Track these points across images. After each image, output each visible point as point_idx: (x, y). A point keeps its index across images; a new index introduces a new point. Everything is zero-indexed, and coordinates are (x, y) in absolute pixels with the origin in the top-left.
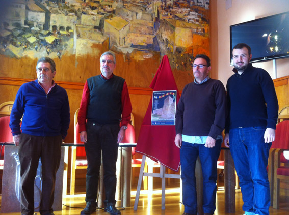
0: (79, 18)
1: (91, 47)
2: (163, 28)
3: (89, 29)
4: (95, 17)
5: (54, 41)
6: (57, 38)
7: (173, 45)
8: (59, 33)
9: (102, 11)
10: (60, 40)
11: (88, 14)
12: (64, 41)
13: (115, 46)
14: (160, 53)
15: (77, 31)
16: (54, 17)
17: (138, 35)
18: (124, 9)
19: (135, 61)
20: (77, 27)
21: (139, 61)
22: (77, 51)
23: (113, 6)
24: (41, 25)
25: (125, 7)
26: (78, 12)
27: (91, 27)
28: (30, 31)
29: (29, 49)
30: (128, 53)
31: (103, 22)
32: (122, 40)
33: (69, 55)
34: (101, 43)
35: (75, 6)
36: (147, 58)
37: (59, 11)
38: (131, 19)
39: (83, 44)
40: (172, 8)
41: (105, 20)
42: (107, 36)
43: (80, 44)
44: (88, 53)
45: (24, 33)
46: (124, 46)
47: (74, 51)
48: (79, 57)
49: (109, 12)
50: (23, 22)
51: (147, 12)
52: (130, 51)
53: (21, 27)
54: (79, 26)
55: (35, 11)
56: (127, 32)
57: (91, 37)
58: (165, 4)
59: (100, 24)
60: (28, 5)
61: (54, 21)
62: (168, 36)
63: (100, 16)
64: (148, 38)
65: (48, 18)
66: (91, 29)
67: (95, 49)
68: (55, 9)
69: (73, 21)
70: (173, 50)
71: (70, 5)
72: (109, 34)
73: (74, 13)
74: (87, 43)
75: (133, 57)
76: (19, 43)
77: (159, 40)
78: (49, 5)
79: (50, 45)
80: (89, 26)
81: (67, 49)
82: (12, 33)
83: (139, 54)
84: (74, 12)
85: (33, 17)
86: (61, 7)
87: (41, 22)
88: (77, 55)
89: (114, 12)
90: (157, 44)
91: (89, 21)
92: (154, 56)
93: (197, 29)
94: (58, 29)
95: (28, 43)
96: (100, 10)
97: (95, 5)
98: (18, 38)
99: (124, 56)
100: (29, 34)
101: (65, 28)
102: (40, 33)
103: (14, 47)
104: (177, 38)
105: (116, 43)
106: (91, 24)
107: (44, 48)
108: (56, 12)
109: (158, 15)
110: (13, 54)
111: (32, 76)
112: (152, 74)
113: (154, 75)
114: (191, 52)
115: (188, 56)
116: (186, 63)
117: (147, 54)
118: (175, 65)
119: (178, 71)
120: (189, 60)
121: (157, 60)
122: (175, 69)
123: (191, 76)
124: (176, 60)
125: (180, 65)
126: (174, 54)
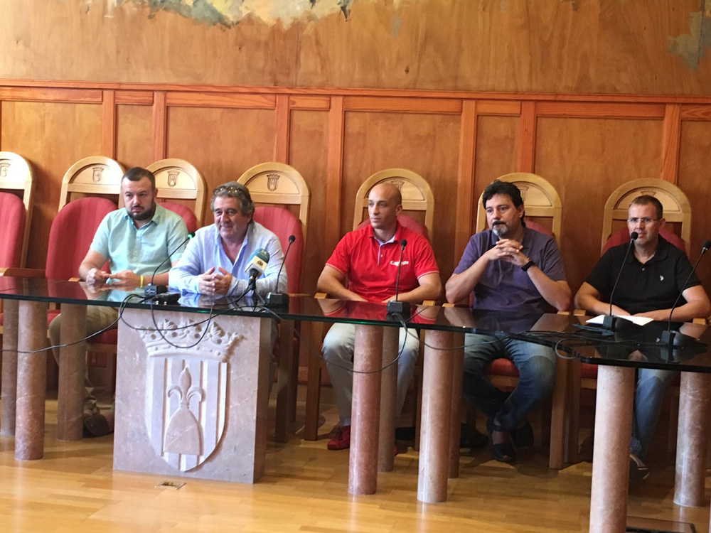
48: (404, 1)
110: (214, 11)
111: (268, 78)
112: (671, 38)
113: (675, 44)
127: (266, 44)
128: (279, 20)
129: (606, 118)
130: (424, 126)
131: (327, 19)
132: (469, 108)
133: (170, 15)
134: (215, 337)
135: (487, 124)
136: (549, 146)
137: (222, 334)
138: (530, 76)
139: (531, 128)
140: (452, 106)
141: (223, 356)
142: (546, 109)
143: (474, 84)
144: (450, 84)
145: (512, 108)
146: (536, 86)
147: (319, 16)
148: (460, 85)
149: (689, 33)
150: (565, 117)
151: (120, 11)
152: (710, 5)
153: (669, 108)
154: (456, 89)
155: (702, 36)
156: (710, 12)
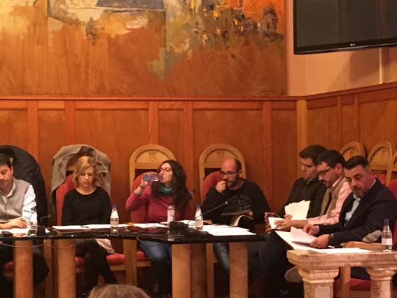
1: (10, 14)
13: (62, 6)
14: (164, 13)
19: (109, 38)
21: (117, 36)
30: (91, 20)
34: (31, 4)
36: (136, 27)
44: (3, 28)
46: (82, 5)
52: (96, 14)
67: (19, 18)
75: (103, 29)
83: (117, 21)
92: (150, 21)
99: (83, 29)
105: (63, 2)
112: (148, 62)
113: (152, 65)
114: (239, 5)
115: (232, 14)
116: (227, 32)
117: (135, 19)
118: (199, 39)
119: (208, 50)
120: (234, 22)
121: (158, 31)
122: (201, 48)
123: (238, 60)
124: (202, 27)
125: (212, 37)
126: (197, 12)
129: (116, 110)
132: (32, 105)
135: (45, 116)
138: (69, 84)
139: (72, 117)
140: (22, 105)
142: (80, 105)
143: (34, 90)
144: (19, 91)
145: (61, 105)
146: (73, 91)
148: (26, 91)
149: (158, 59)
150: (92, 109)
152: (169, 44)
153: (151, 103)
154: (23, 93)
155: (166, 61)
156: (170, 47)
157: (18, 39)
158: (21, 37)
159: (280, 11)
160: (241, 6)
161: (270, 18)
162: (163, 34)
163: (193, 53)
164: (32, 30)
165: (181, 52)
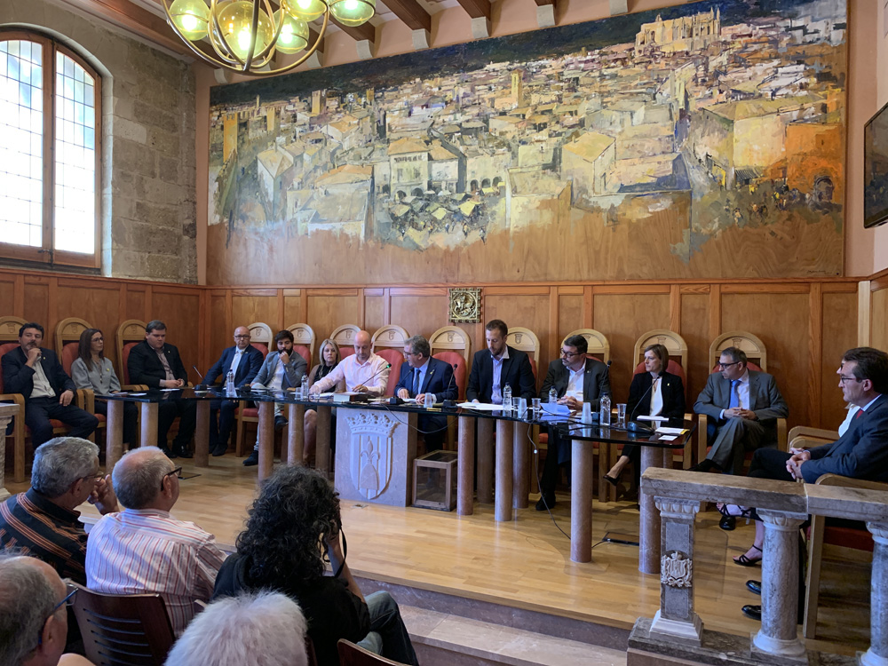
0: (515, 155)
1: (538, 208)
2: (698, 131)
3: (533, 173)
4: (544, 145)
5: (474, 210)
6: (478, 203)
7: (726, 168)
8: (481, 193)
9: (558, 128)
10: (484, 206)
11: (532, 142)
12: (491, 206)
13: (584, 196)
14: (691, 193)
15: (512, 183)
16: (471, 164)
17: (636, 161)
18: (604, 111)
19: (630, 222)
20: (511, 174)
21: (638, 220)
22: (513, 222)
23: (579, 113)
24: (452, 184)
25: (604, 107)
26: (513, 144)
27: (536, 168)
28: (437, 199)
29: (437, 231)
30: (612, 206)
31: (560, 150)
32: (599, 181)
33: (498, 231)
34: (555, 197)
35: (507, 132)
36: (659, 209)
37: (480, 151)
38: (619, 130)
39: (524, 207)
40: (725, 73)
41: (564, 147)
42: (569, 178)
43: (517, 206)
44: (531, 222)
45: (428, 205)
46: (603, 193)
47: (508, 223)
48: (515, 232)
49: (572, 127)
50: (425, 186)
51: (659, 102)
52: (618, 200)
53: (423, 195)
54: (514, 170)
55: (442, 161)
56: (611, 161)
57: (536, 188)
58: (706, 70)
59: (554, 159)
60: (432, 153)
61: (473, 172)
62: (712, 148)
63: (554, 140)
64: (659, 163)
65: (462, 169)
66: (537, 173)
67: (544, 211)
68: (472, 148)
69: (504, 164)
70: (727, 177)
71: (497, 134)
72: (572, 175)
73: (505, 148)
74: (529, 202)
75: (624, 214)
76: (422, 223)
77: (688, 163)
78: (463, 144)
79: (468, 218)
80: (533, 166)
81: (495, 221)
82: (412, 207)
83: (639, 205)
84: (504, 145)
85: (439, 174)
86: (482, 142)
87: (452, 180)
88: (512, 229)
89: (581, 124)
90: (683, 172)
91: (534, 156)
92: (674, 203)
93: (802, 109)
94: (479, 186)
95: (434, 220)
96: (553, 129)
97: (544, 119)
98: (420, 214)
99: (604, 215)
100: (436, 205)
101: (492, 181)
102: (452, 200)
103: (416, 231)
104: (738, 147)
105: (585, 191)
106: (536, 163)
107: (459, 225)
108: (476, 154)
109: (687, 103)
110: (414, 243)
111: (443, 278)
112: (672, 245)
113: (674, 248)
114: (781, 175)
115: (772, 187)
116: (765, 207)
117: (658, 202)
118: (731, 217)
119: (741, 229)
120: (774, 196)
121: (683, 212)
122: (732, 227)
123: (779, 237)
124: (734, 204)
125: (746, 214)
126: (728, 188)
127: (442, 260)
128: (448, 246)
129: (635, 294)
130: (529, 302)
131: (473, 245)
132: (554, 290)
133: (392, 247)
134: (385, 423)
135: (565, 301)
136: (601, 312)
137: (389, 421)
138: (589, 271)
139: (590, 301)
140: (544, 290)
141: (389, 434)
142: (598, 290)
143: (556, 277)
144: (542, 278)
145: (579, 290)
146: (592, 277)
147: (470, 243)
148: (549, 278)
149: (682, 241)
150: (610, 294)
151: (366, 246)
152: (695, 224)
153: (673, 287)
154: (547, 281)
155: (691, 243)
156: (696, 229)
157: (544, 230)
158: (546, 228)
159: (837, 178)
160: (785, 177)
161: (823, 186)
162: (688, 214)
163: (723, 232)
164: (556, 221)
165: (708, 233)
